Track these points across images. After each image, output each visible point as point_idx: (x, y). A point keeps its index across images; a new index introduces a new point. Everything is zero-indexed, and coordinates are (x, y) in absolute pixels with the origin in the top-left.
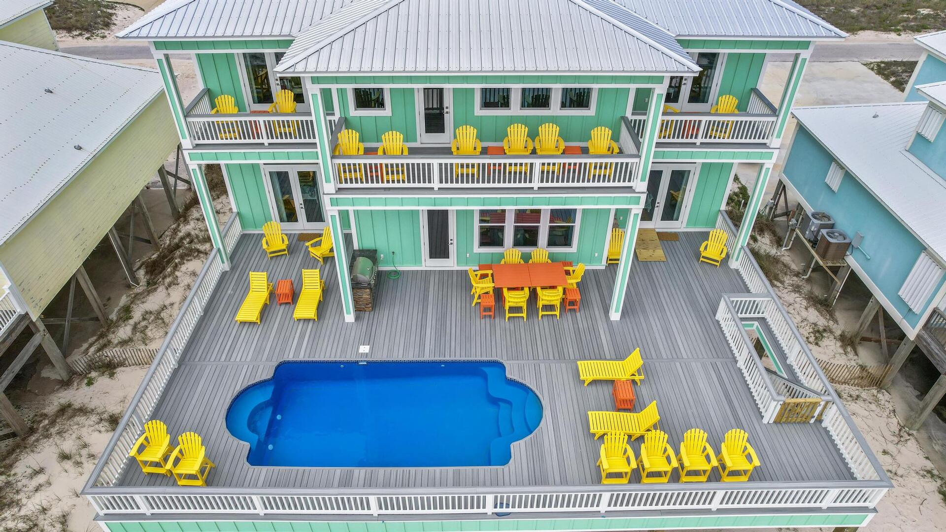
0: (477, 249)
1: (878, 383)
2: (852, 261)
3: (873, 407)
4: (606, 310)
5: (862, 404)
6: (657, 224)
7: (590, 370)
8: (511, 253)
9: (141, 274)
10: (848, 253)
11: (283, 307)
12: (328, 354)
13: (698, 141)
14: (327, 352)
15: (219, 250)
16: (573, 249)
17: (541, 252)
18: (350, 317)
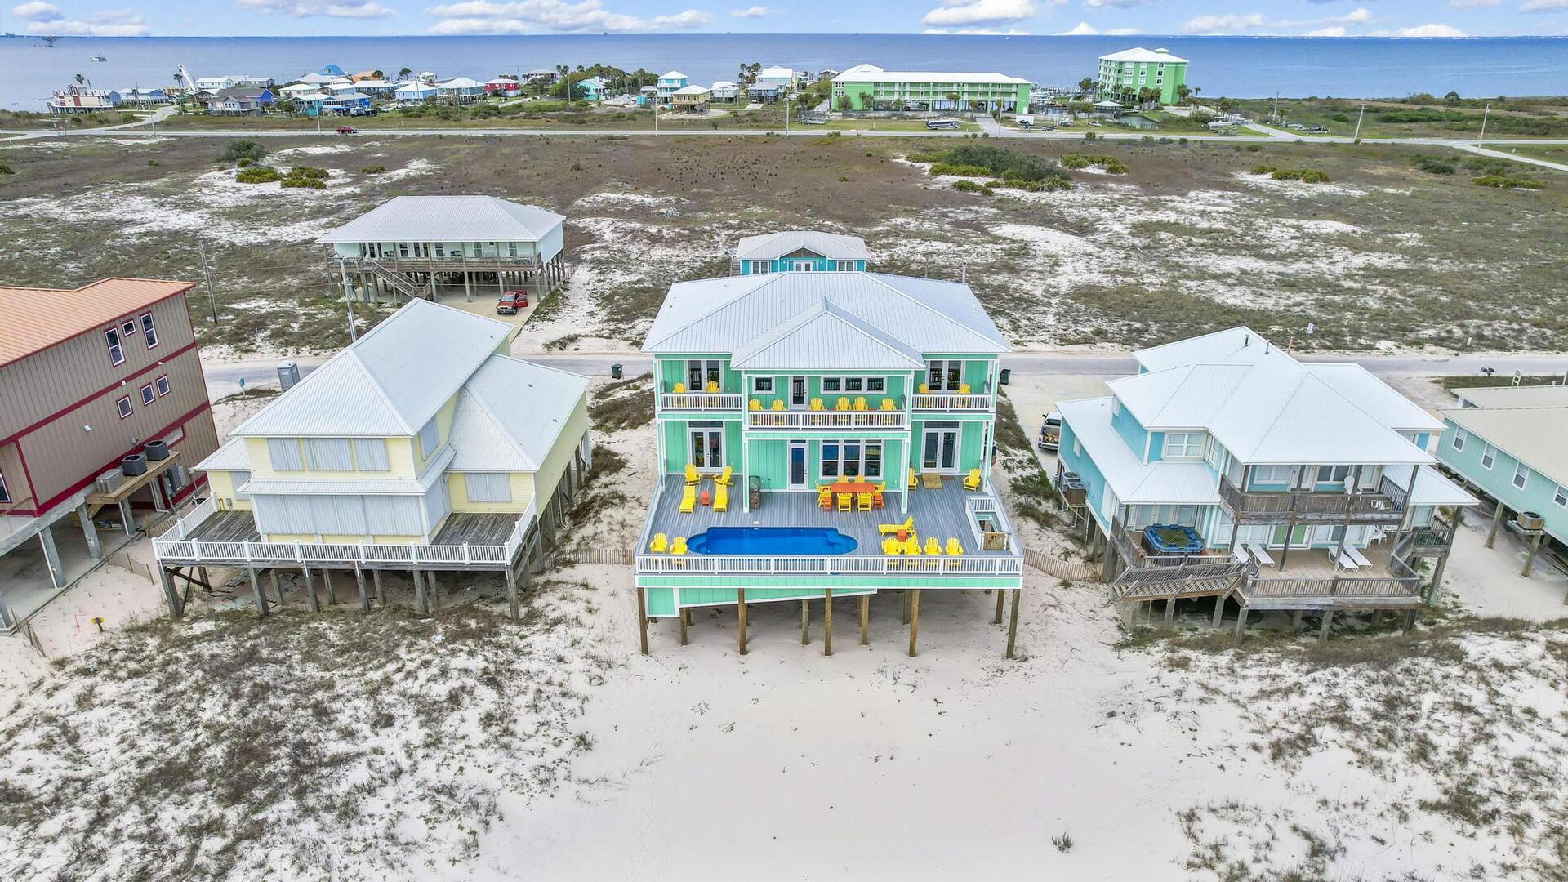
0: (821, 478)
1: (1100, 580)
2: (1088, 502)
3: (1093, 591)
5: (1087, 589)
6: (940, 470)
8: (841, 478)
10: (1086, 498)
11: (705, 507)
12: (736, 524)
13: (948, 409)
16: (881, 478)
17: (861, 478)
18: (746, 510)
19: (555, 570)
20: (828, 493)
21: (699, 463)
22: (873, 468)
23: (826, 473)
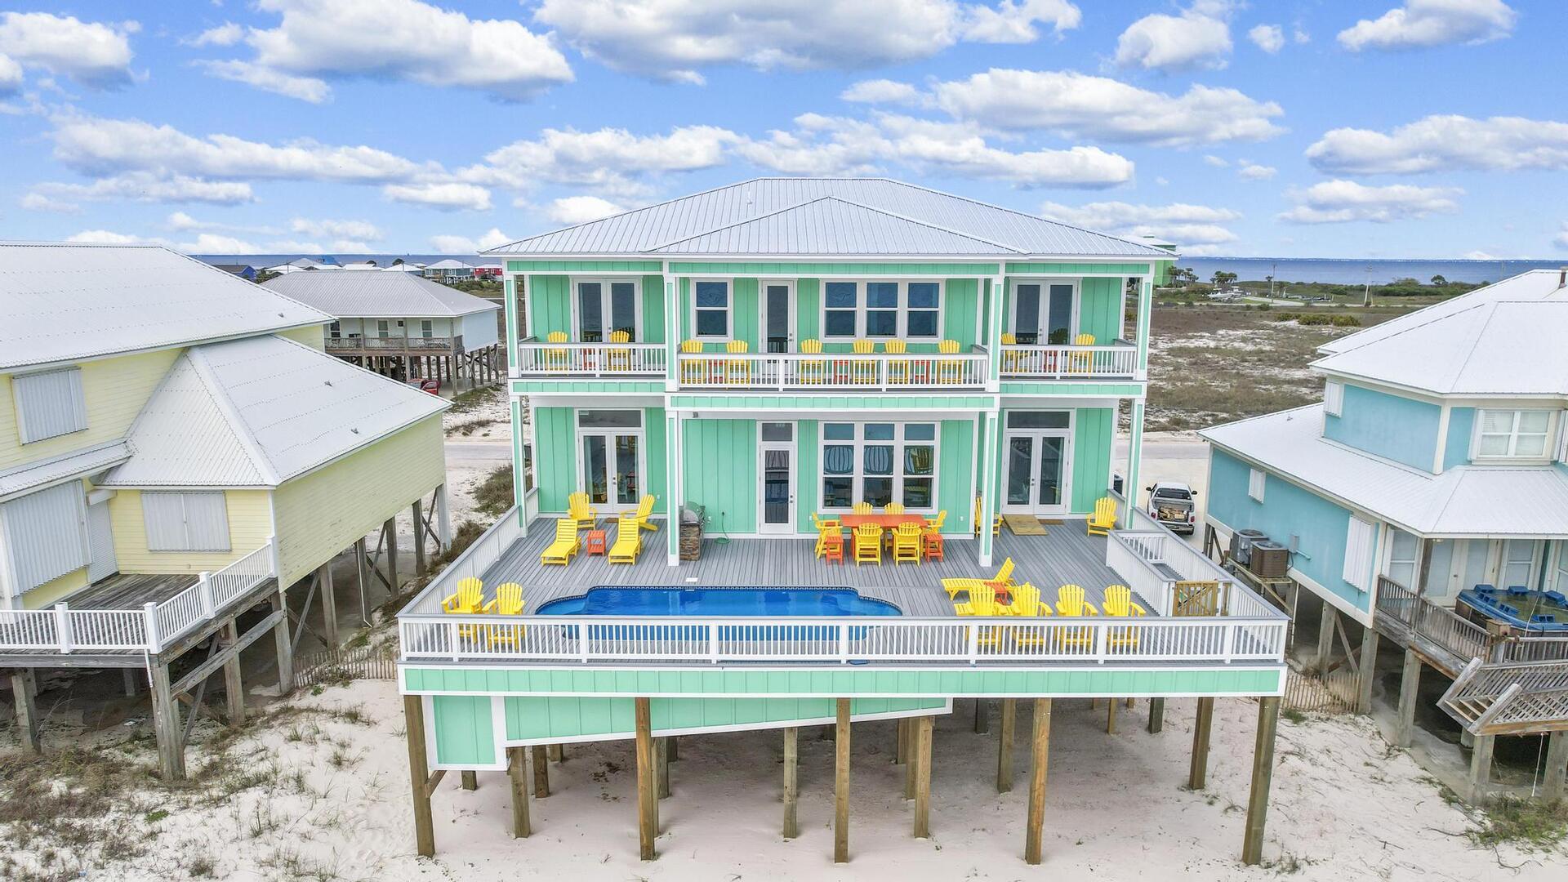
0: (821, 509)
1: (1355, 709)
3: (1350, 727)
4: (975, 560)
5: (1335, 724)
6: (1034, 508)
8: (859, 506)
9: (377, 616)
10: (1289, 566)
11: (592, 558)
12: (651, 580)
13: (1058, 374)
14: (647, 577)
15: (520, 507)
18: (673, 559)
19: (312, 691)
20: (835, 529)
21: (598, 496)
23: (830, 502)
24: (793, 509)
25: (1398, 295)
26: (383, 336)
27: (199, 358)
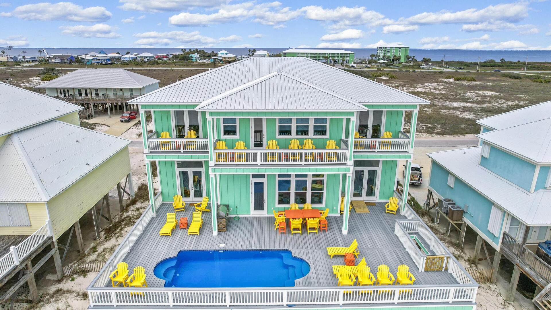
0: (277, 205)
1: (489, 280)
2: (466, 220)
3: (488, 291)
4: (341, 231)
5: (482, 289)
6: (364, 198)
7: (332, 251)
8: (293, 205)
9: (102, 234)
10: (463, 216)
11: (182, 230)
12: (204, 247)
13: (376, 150)
14: (204, 245)
15: (152, 205)
16: (323, 205)
17: (308, 205)
18: (215, 233)
19: (71, 279)
20: (283, 218)
21: (186, 194)
22: (317, 198)
23: (281, 202)
24: (265, 205)
25: (488, 67)
26: (115, 94)
27: (16, 139)
